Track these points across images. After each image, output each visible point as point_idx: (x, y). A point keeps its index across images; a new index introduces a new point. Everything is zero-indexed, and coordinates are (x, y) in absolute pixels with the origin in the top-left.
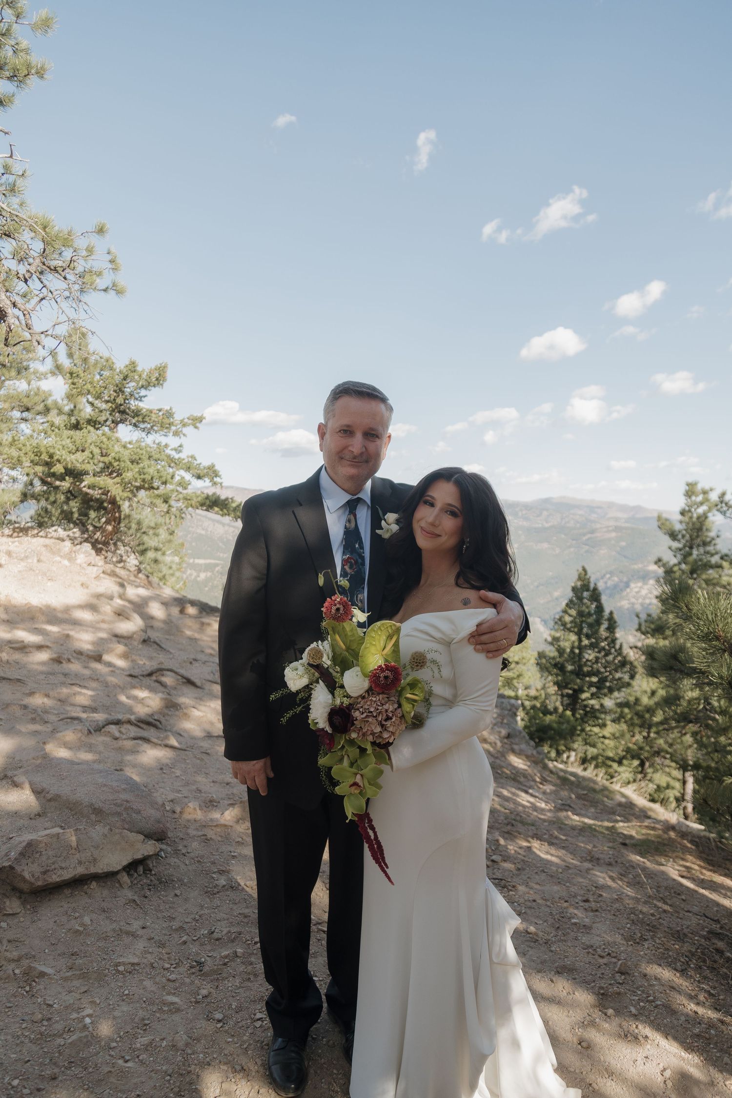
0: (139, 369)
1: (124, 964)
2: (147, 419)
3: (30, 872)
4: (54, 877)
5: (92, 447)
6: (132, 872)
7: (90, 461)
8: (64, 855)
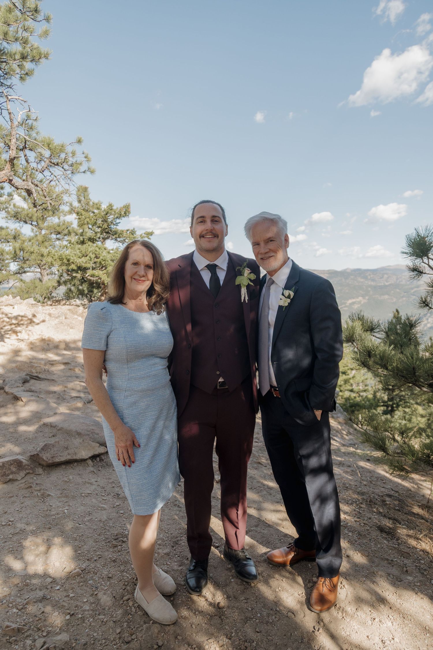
0: (114, 208)
1: (85, 493)
2: (121, 236)
3: (46, 457)
4: (57, 459)
5: (91, 254)
6: (94, 460)
7: (90, 262)
8: (62, 450)
